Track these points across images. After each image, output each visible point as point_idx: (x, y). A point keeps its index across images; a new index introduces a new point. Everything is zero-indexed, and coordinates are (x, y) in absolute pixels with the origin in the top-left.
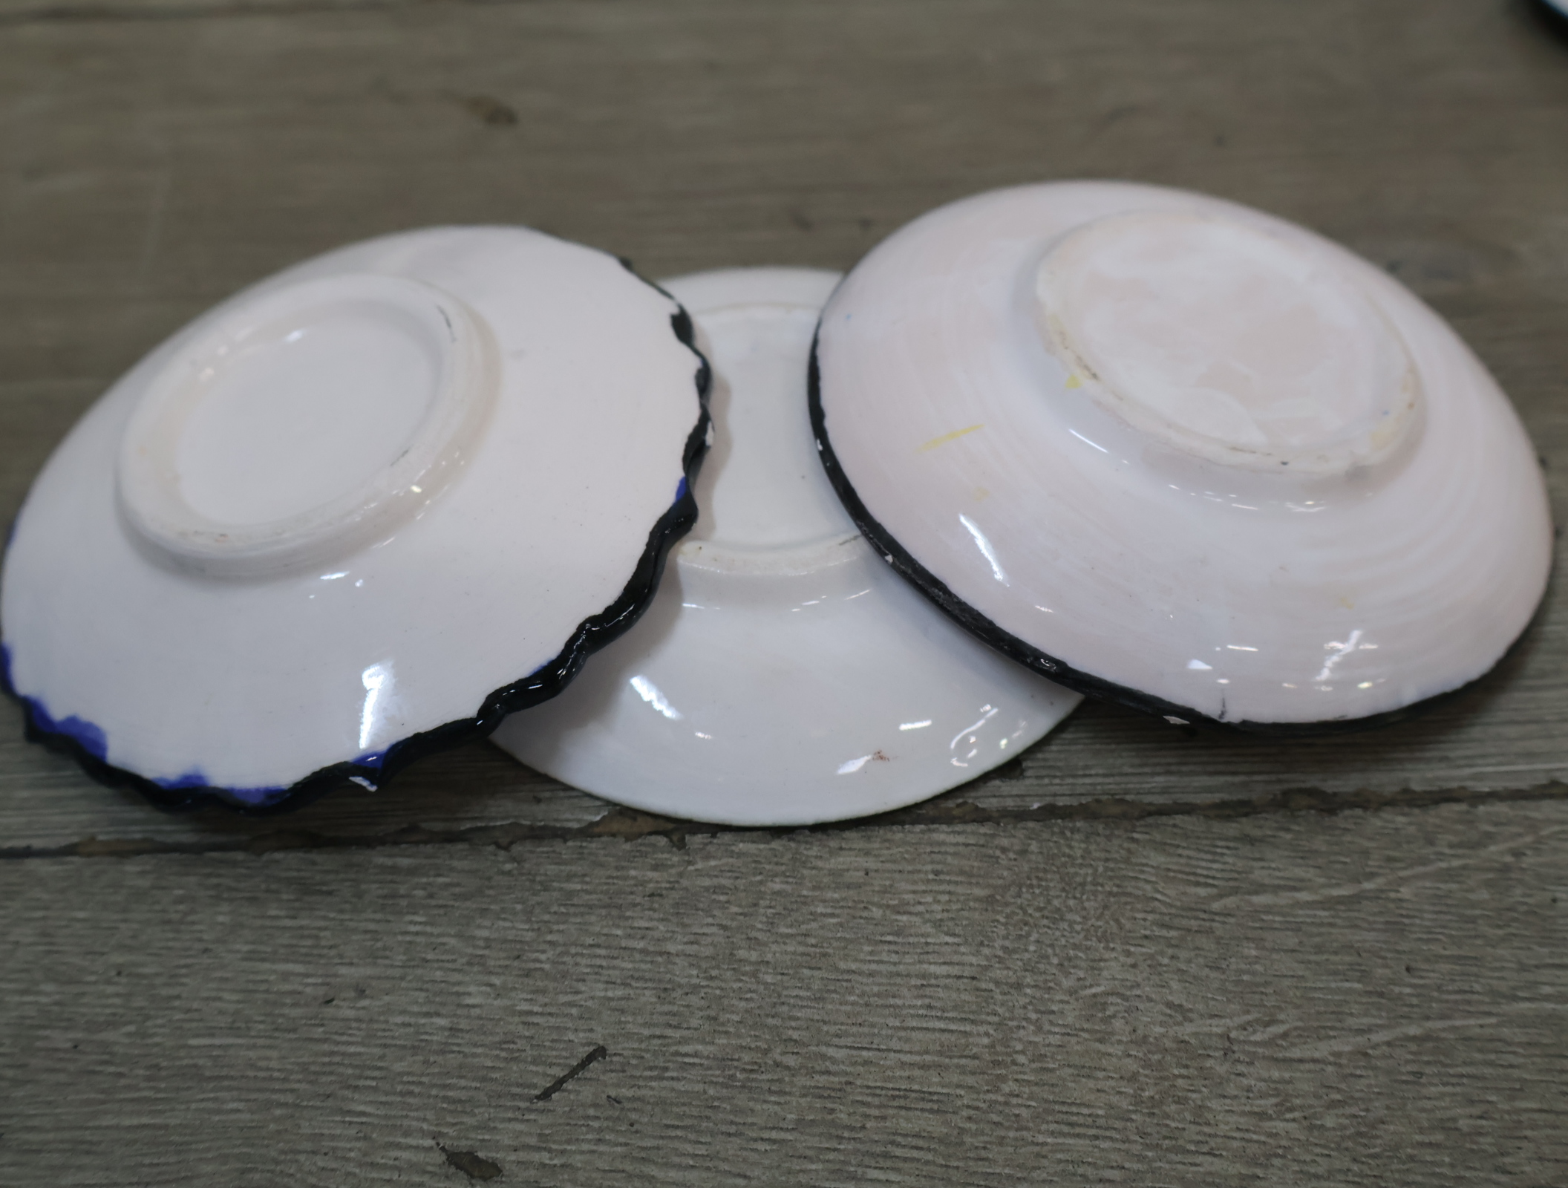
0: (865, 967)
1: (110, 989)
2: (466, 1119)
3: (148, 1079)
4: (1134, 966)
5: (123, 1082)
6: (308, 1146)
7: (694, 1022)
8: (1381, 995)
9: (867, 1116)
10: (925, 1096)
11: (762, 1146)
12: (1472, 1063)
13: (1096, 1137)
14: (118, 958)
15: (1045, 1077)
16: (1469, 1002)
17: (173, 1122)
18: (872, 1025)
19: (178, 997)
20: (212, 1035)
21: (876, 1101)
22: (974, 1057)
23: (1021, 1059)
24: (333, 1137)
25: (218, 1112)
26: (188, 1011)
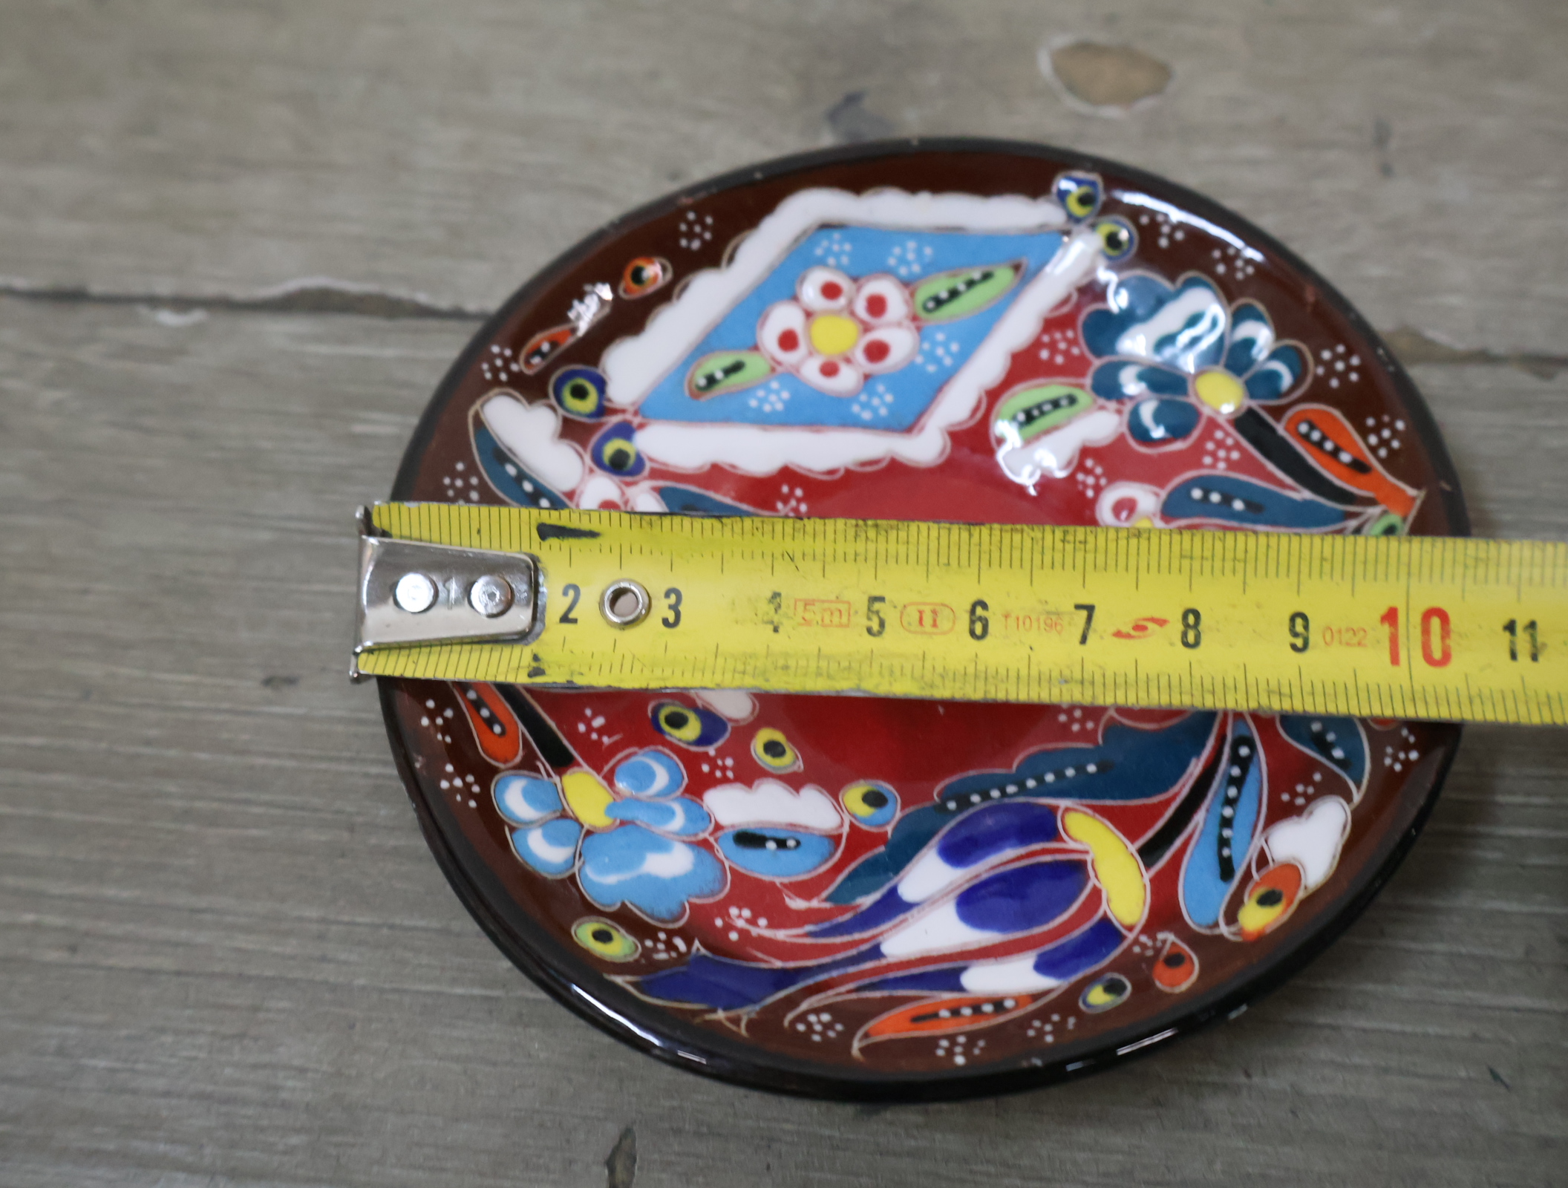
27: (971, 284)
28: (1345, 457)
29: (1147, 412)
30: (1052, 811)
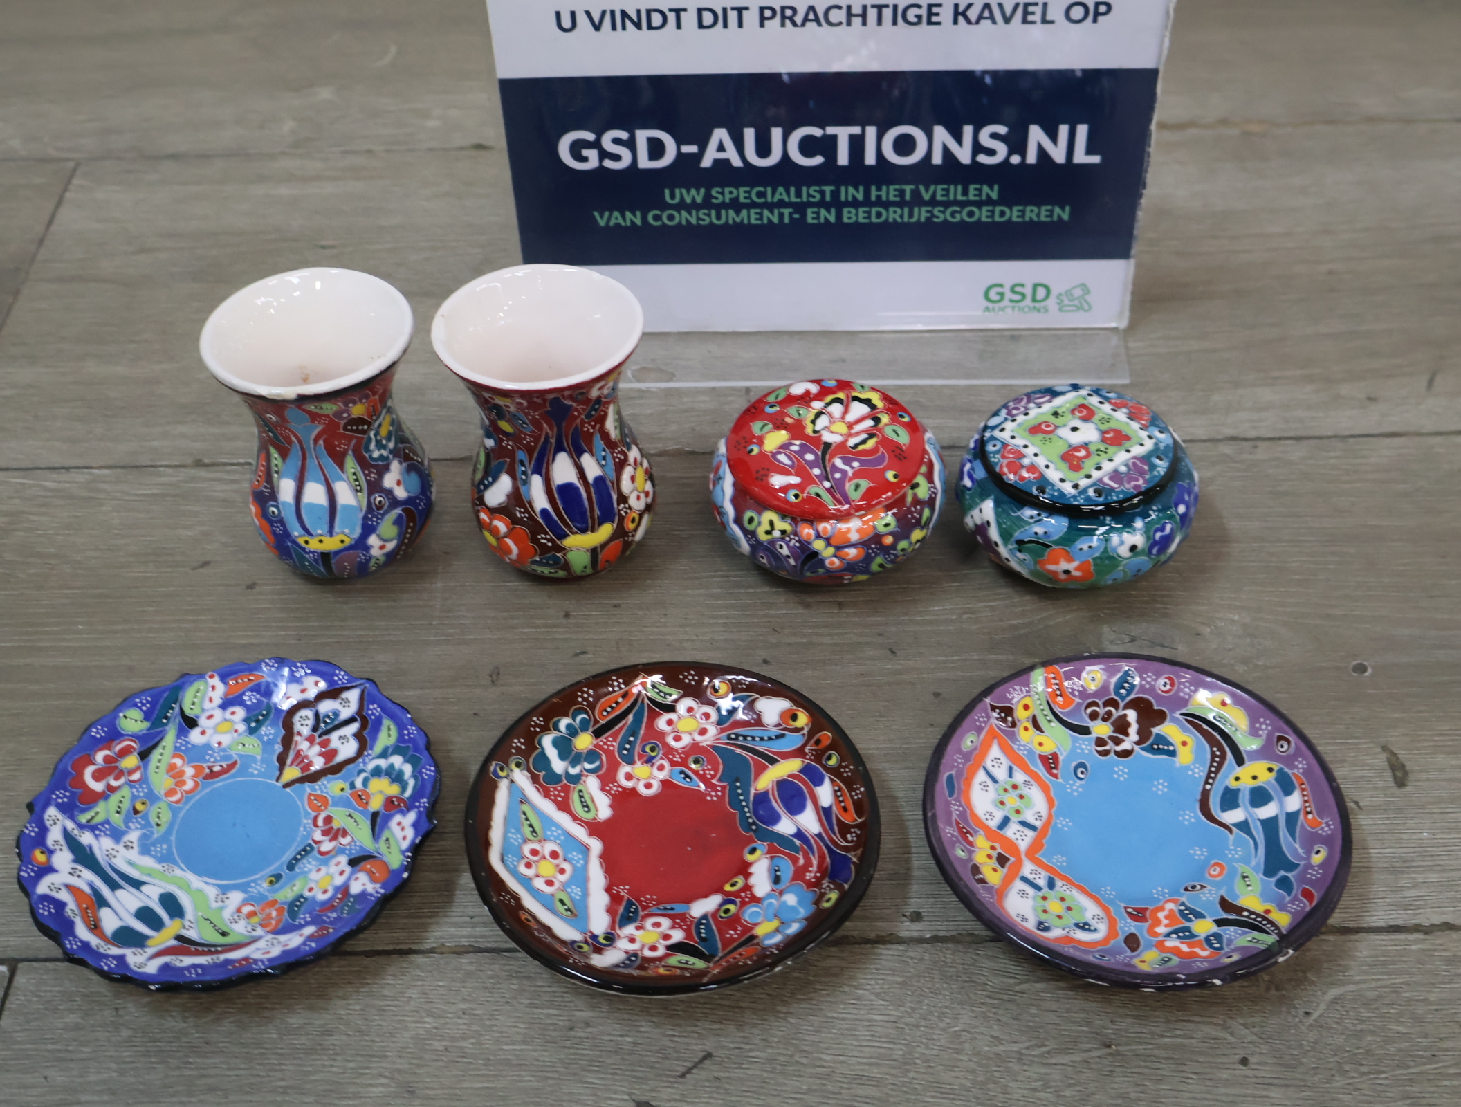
0: (841, 1016)
1: (460, 1021)
2: (644, 1086)
3: (485, 1065)
4: (976, 1017)
5: (472, 1066)
6: (566, 1098)
7: (756, 1042)
8: (1097, 1033)
9: (841, 1087)
10: (870, 1078)
11: (790, 1101)
12: (1140, 1067)
13: (954, 1099)
14: (463, 1006)
15: (930, 1070)
16: (1140, 1038)
17: (499, 1086)
18: (845, 1044)
19: (495, 1025)
20: (514, 1044)
21: (845, 1080)
22: (895, 1060)
23: (918, 1061)
24: (579, 1094)
25: (520, 1081)
26: (502, 1032)
27: (527, 819)
28: (620, 700)
29: (588, 766)
30: (756, 795)
